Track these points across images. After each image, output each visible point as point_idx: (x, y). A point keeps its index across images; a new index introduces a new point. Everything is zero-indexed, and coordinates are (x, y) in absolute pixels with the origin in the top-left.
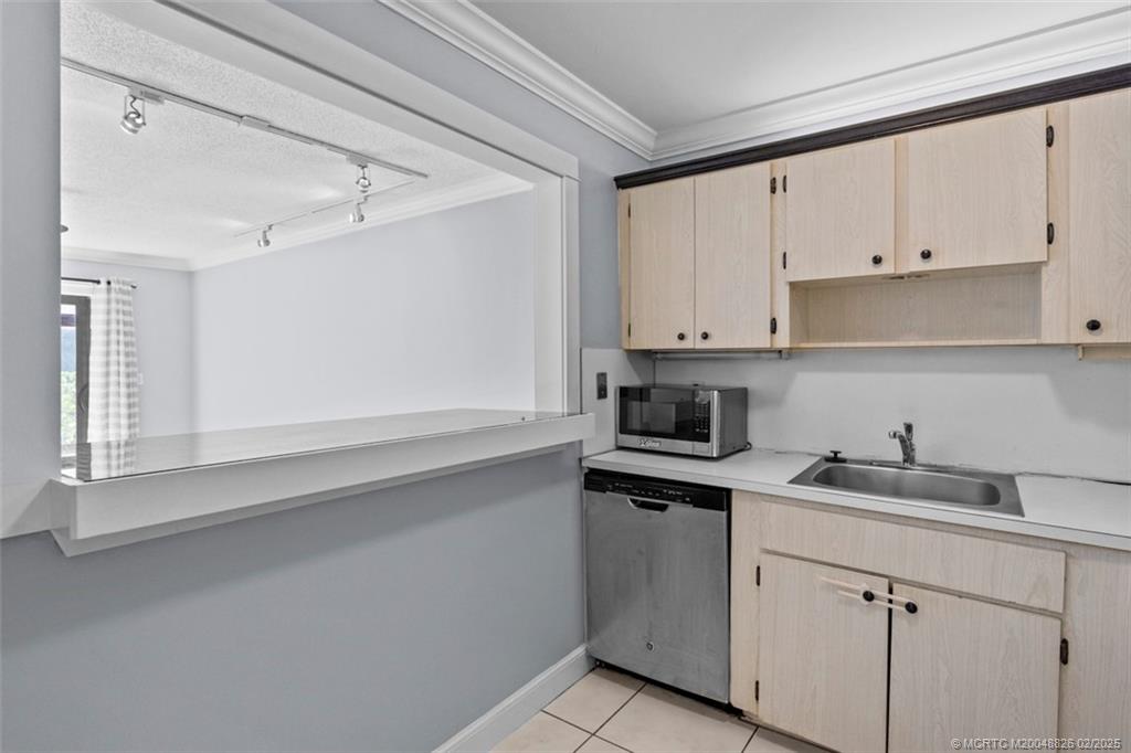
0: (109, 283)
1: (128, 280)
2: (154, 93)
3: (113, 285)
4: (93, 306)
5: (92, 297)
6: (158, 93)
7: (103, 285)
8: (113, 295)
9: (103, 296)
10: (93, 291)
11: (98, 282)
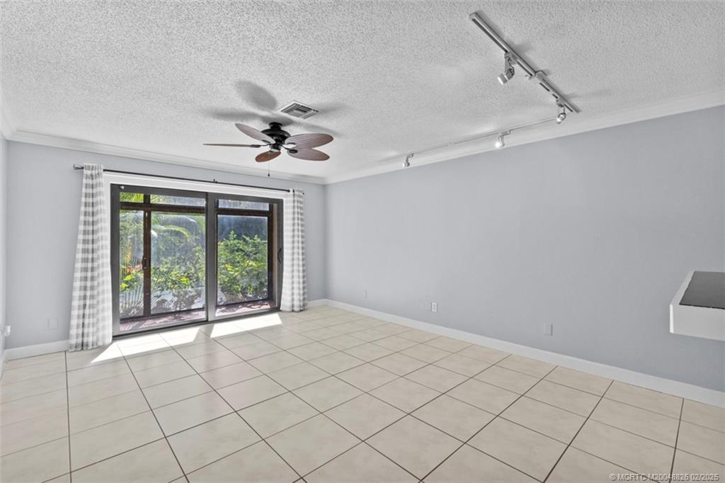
0: (294, 191)
1: (302, 189)
3: (295, 192)
4: (285, 204)
5: (284, 199)
7: (291, 193)
8: (296, 198)
9: (292, 199)
10: (286, 196)
11: (289, 191)
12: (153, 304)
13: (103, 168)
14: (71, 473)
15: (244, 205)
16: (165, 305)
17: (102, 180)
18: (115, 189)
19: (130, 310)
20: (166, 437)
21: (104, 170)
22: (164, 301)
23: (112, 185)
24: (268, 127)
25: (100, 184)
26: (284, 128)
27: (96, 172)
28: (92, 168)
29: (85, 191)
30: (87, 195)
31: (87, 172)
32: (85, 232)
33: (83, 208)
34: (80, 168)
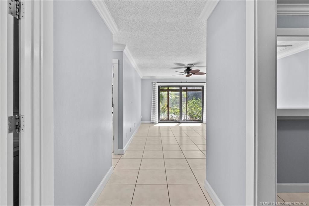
4: (204, 87)
5: (204, 85)
11: (205, 83)
12: (170, 118)
13: (157, 82)
14: (147, 136)
15: (196, 88)
16: (173, 118)
17: (156, 85)
18: (159, 87)
19: (165, 118)
20: (161, 136)
21: (157, 83)
22: (173, 117)
23: (158, 86)
24: (186, 69)
25: (156, 86)
26: (190, 69)
27: (155, 83)
28: (154, 83)
29: (153, 88)
30: (154, 89)
31: (154, 84)
32: (153, 97)
33: (153, 92)
34: (152, 83)
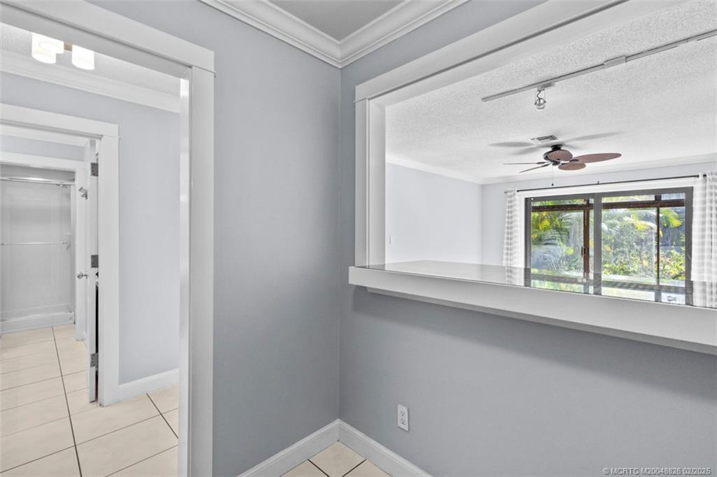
0: (705, 176)
2: (546, 84)
3: (708, 176)
4: (695, 193)
5: (694, 186)
6: (549, 82)
7: (701, 177)
8: (708, 183)
9: (702, 185)
10: (695, 183)
11: (698, 176)
13: (517, 189)
17: (517, 197)
18: (528, 200)
21: (520, 191)
23: (526, 199)
25: (517, 200)
27: (512, 193)
28: (511, 191)
29: (507, 204)
30: (509, 207)
31: (509, 194)
32: (508, 228)
33: (507, 215)
34: (506, 193)
